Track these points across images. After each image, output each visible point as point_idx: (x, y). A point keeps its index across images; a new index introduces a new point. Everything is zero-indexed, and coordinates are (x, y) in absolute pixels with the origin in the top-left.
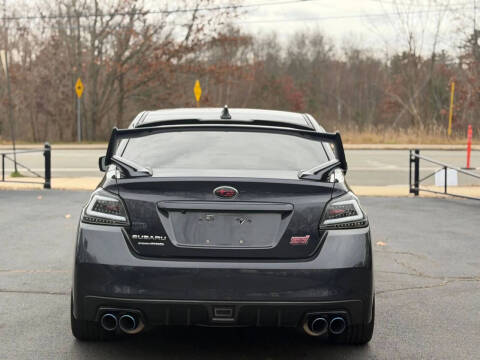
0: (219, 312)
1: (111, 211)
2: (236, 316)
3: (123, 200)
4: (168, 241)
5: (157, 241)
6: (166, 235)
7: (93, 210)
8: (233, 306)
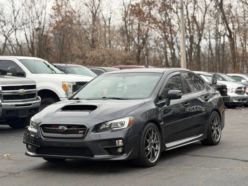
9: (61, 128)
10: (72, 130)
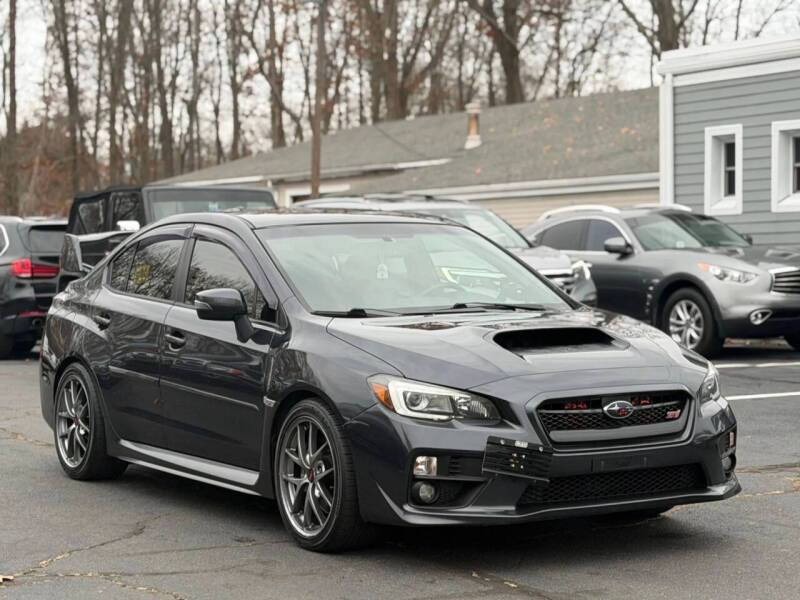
9: (616, 408)
10: (649, 409)
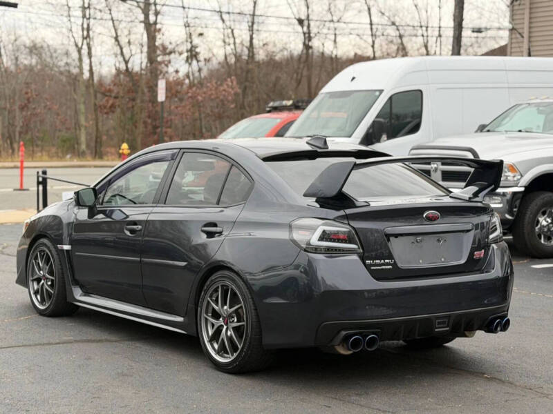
0: (439, 323)
1: (339, 240)
2: (451, 324)
3: (354, 228)
4: (395, 265)
5: (387, 264)
6: (393, 259)
7: (319, 240)
8: (449, 316)
